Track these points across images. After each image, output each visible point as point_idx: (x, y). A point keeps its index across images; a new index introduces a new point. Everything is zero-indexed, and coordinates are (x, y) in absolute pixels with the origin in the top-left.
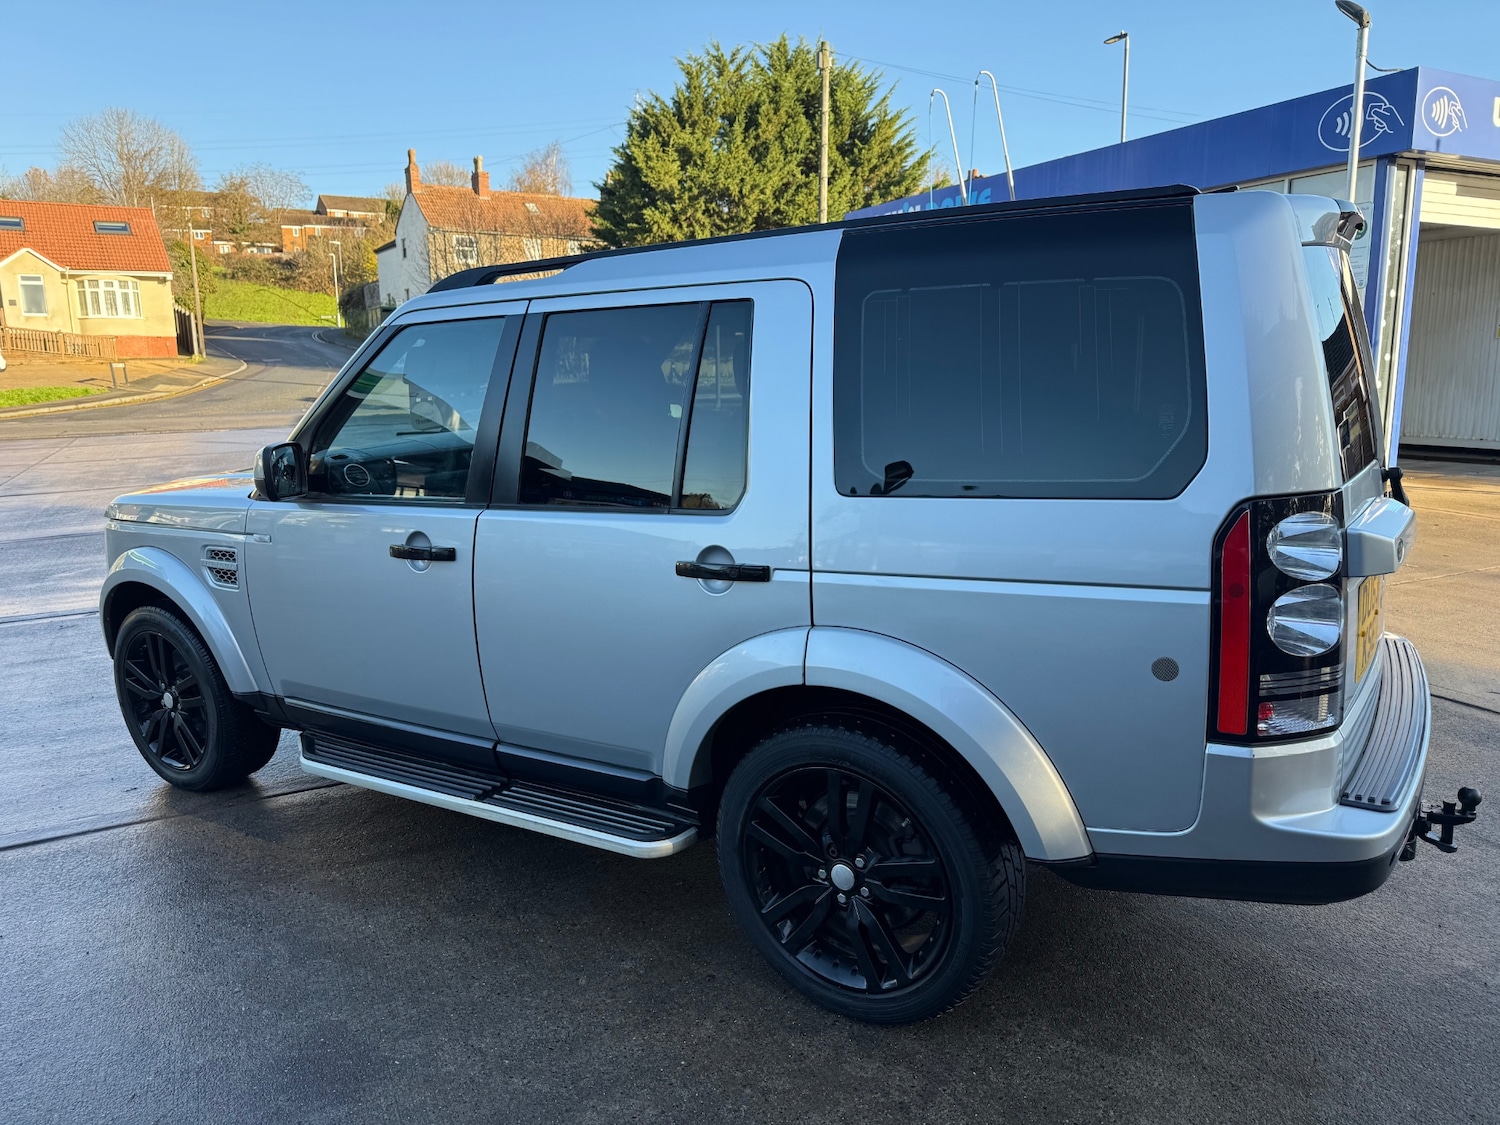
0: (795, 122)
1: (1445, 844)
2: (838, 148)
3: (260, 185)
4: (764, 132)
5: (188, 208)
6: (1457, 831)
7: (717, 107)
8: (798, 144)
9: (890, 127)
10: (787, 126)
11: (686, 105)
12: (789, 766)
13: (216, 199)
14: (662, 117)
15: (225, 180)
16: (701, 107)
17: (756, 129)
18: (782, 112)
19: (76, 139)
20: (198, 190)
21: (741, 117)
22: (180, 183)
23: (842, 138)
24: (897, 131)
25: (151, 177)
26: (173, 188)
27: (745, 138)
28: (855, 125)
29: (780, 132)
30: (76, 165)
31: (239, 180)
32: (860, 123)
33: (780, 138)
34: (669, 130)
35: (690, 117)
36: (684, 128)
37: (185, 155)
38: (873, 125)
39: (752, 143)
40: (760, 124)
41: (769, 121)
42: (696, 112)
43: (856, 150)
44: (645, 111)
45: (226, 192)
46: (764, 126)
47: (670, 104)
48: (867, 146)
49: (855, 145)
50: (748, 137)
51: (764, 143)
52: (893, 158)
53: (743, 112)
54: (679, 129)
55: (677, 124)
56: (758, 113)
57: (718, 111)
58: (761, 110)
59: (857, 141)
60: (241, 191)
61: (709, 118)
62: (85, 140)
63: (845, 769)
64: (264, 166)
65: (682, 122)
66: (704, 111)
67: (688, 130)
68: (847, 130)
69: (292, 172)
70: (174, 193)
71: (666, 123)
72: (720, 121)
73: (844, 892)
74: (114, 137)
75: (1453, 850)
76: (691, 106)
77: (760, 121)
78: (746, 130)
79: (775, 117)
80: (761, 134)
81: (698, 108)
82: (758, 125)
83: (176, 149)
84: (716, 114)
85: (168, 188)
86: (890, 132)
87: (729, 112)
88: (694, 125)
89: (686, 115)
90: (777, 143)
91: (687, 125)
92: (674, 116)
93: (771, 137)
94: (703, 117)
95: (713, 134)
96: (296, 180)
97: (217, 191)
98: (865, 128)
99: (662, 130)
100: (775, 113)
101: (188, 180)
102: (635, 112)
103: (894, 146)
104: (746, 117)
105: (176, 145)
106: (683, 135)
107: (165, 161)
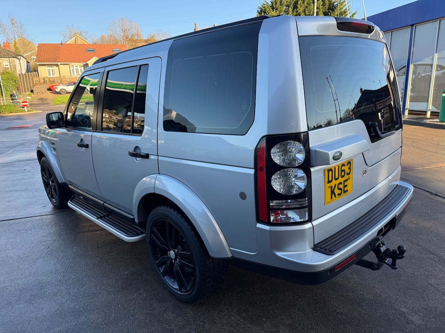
0: (310, 6)
1: (393, 265)
2: (323, 14)
3: (159, 36)
4: (299, 10)
5: (140, 44)
6: (398, 261)
7: (284, 3)
8: (310, 13)
9: (342, 5)
10: (307, 7)
11: (275, 3)
12: (157, 218)
13: (146, 41)
14: (267, 8)
15: (149, 35)
16: (279, 4)
17: (297, 9)
18: (305, 3)
19: (112, 26)
20: (142, 39)
21: (292, 6)
22: (138, 37)
23: (325, 10)
24: (344, 6)
25: (130, 36)
26: (135, 38)
27: (293, 12)
28: (330, 5)
29: (305, 9)
30: (112, 33)
31: (152, 35)
32: (332, 4)
33: (304, 11)
34: (269, 11)
35: (276, 7)
36: (273, 10)
37: (139, 29)
38: (336, 5)
39: (295, 13)
40: (298, 7)
41: (301, 6)
42: (278, 5)
43: (329, 14)
44: (262, 6)
45: (149, 39)
46: (299, 8)
47: (270, 3)
48: (333, 12)
49: (329, 12)
50: (294, 12)
51: (299, 13)
52: (342, 15)
53: (293, 3)
54: (272, 11)
55: (271, 9)
56: (297, 4)
57: (284, 4)
58: (298, 3)
59: (330, 11)
60: (153, 38)
61: (281, 7)
62: (114, 26)
63: (168, 220)
64: (160, 31)
65: (273, 8)
66: (280, 5)
67: (275, 11)
68: (327, 7)
69: (167, 32)
70: (136, 40)
71: (268, 9)
72: (285, 7)
73: (174, 259)
74: (121, 25)
75: (396, 269)
76: (276, 3)
77: (298, 6)
78: (293, 10)
79: (303, 5)
80: (298, 11)
81: (278, 4)
82: (297, 8)
83: (137, 27)
84: (284, 5)
85: (134, 39)
86: (341, 7)
87: (288, 4)
88: (277, 9)
89: (274, 6)
90: (303, 13)
91: (274, 10)
92: (271, 7)
93: (301, 11)
94: (280, 6)
95: (283, 12)
96: (168, 34)
97: (147, 39)
98: (333, 6)
99: (267, 12)
100: (303, 3)
101: (139, 36)
102: (259, 7)
103: (343, 11)
104: (293, 6)
105: (137, 26)
106: (273, 13)
107: (134, 31)
